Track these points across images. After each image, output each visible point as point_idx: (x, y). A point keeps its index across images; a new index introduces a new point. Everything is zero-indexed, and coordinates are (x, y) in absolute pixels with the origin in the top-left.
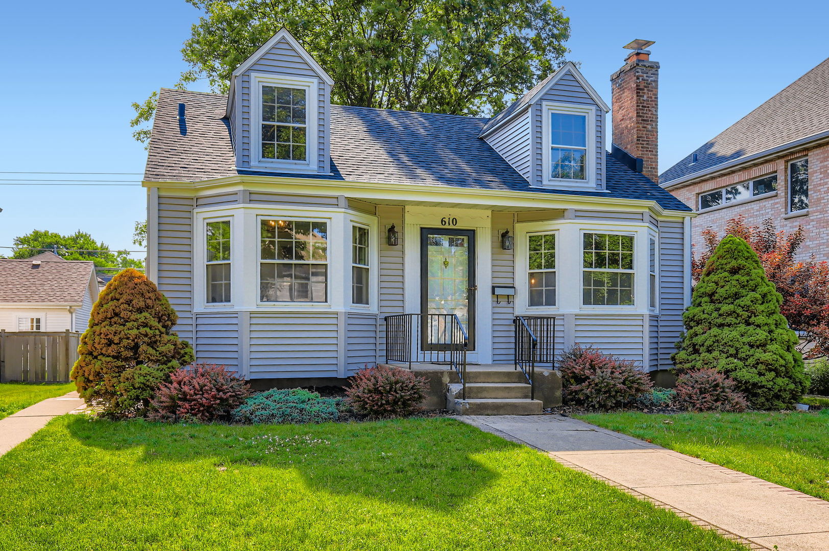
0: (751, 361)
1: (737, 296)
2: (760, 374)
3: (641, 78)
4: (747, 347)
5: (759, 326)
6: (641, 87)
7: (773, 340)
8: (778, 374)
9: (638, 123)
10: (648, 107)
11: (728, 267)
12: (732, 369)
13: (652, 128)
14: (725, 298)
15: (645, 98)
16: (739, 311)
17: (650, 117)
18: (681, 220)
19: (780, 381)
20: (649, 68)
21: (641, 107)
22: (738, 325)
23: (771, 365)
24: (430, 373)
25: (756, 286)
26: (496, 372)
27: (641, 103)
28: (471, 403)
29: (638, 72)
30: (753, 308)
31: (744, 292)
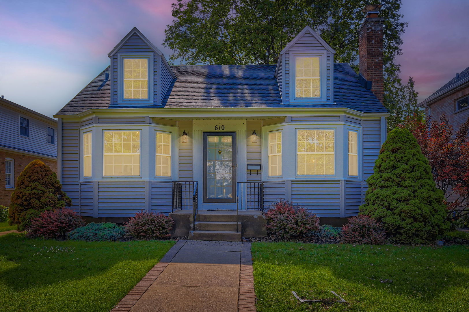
0: (397, 211)
1: (394, 167)
2: (403, 220)
3: (370, 30)
4: (396, 201)
5: (406, 187)
6: (371, 35)
7: (416, 197)
8: (416, 220)
9: (368, 58)
10: (376, 47)
11: (390, 149)
12: (383, 216)
13: (379, 60)
14: (386, 169)
15: (373, 42)
16: (394, 177)
17: (377, 54)
18: (378, 119)
19: (416, 225)
20: (376, 23)
21: (370, 48)
22: (393, 187)
23: (410, 213)
24: (182, 215)
25: (408, 161)
26: (223, 215)
27: (370, 45)
28: (195, 233)
29: (368, 26)
30: (403, 175)
31: (398, 164)
